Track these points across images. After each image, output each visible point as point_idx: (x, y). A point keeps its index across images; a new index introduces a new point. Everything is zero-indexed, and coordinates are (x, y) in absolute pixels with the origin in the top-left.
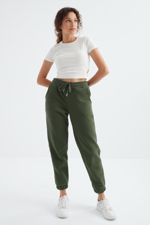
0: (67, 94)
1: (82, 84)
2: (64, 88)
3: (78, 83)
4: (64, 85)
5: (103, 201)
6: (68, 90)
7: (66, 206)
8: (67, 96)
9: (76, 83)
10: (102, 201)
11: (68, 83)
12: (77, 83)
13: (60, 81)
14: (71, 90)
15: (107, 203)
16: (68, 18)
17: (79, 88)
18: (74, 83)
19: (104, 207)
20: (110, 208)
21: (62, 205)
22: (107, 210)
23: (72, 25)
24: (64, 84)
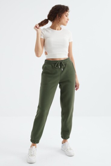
6: (62, 66)
7: (34, 154)
10: (64, 144)
15: (68, 145)
17: (68, 63)
20: (70, 148)
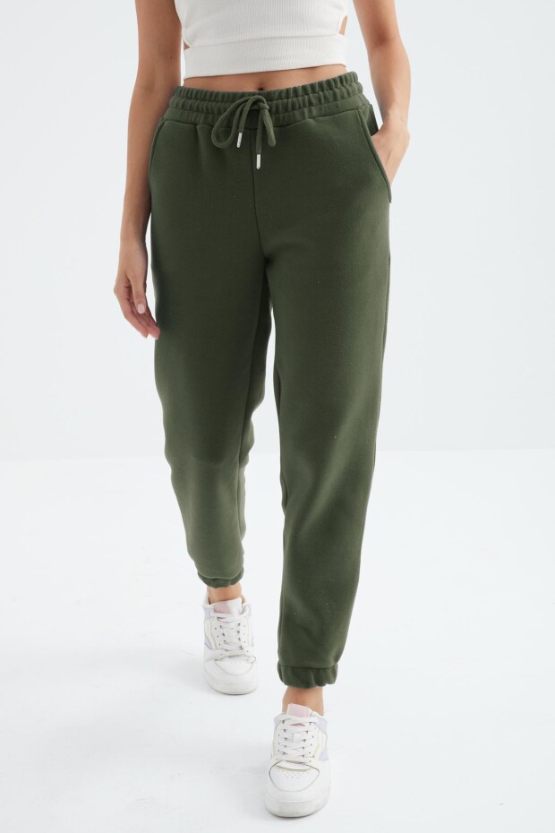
0: (259, 157)
1: (329, 93)
2: (238, 128)
3: (310, 90)
4: (233, 113)
6: (259, 136)
8: (258, 166)
9: (295, 89)
11: (252, 99)
12: (300, 91)
13: (204, 100)
14: (275, 132)
17: (313, 118)
18: (284, 95)
21: (226, 647)
22: (283, 764)
24: (233, 105)
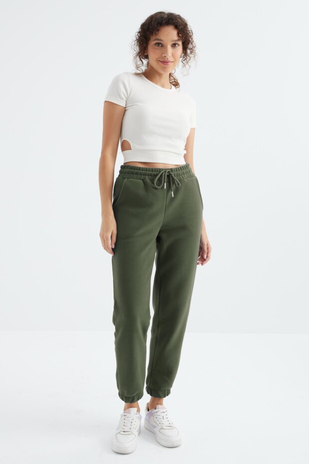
0: (172, 192)
5: (156, 410)
10: (153, 411)
15: (163, 414)
16: (158, 40)
17: (186, 179)
19: (158, 423)
20: (170, 425)
21: (124, 427)
22: (164, 428)
23: (164, 54)
